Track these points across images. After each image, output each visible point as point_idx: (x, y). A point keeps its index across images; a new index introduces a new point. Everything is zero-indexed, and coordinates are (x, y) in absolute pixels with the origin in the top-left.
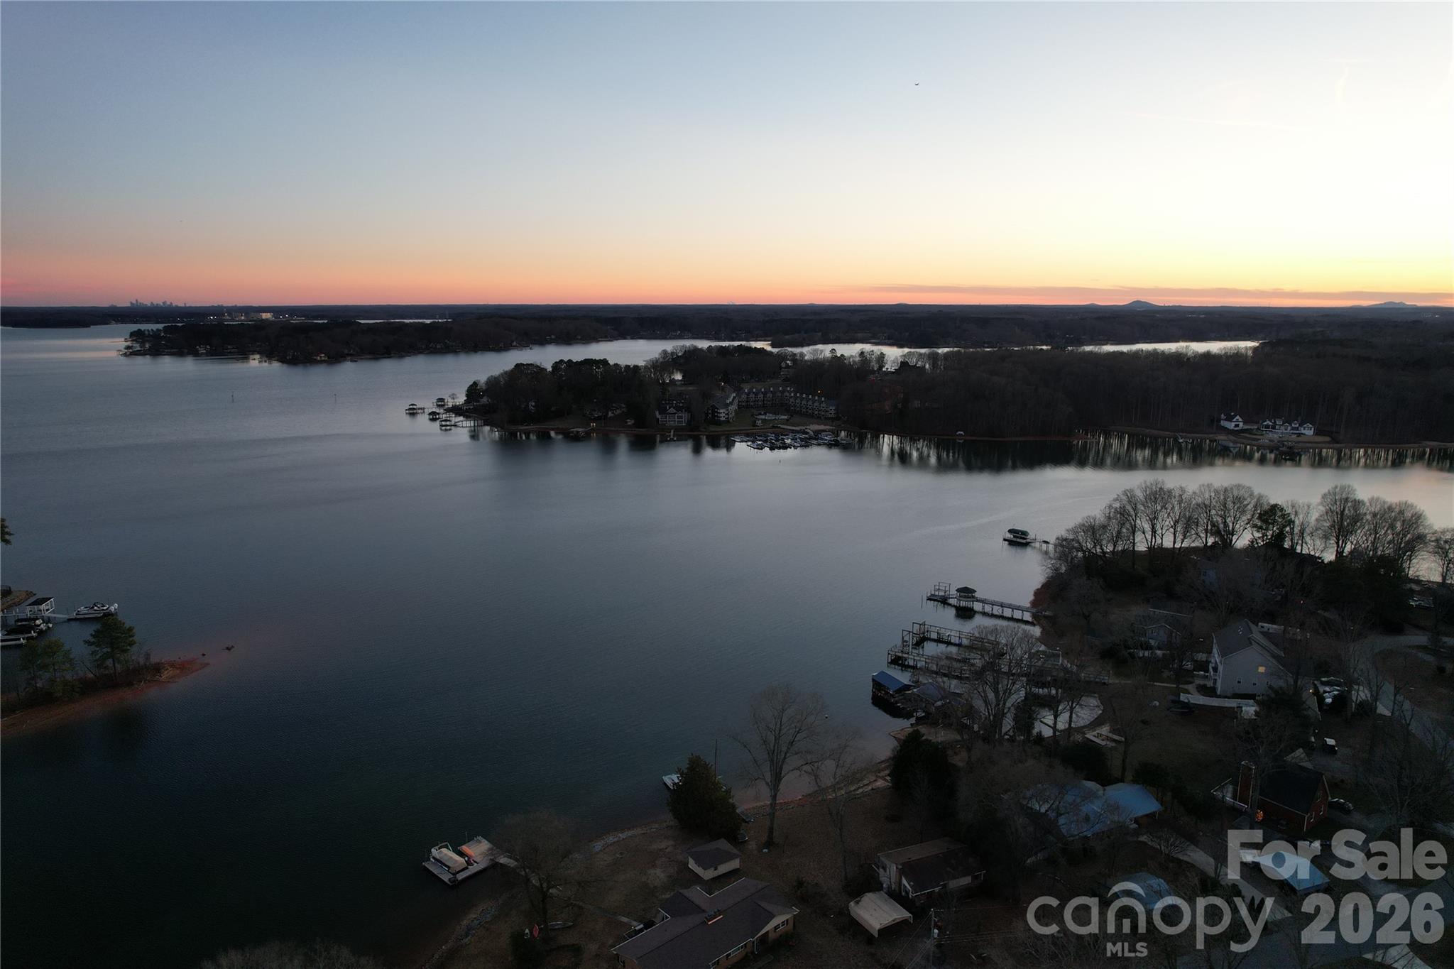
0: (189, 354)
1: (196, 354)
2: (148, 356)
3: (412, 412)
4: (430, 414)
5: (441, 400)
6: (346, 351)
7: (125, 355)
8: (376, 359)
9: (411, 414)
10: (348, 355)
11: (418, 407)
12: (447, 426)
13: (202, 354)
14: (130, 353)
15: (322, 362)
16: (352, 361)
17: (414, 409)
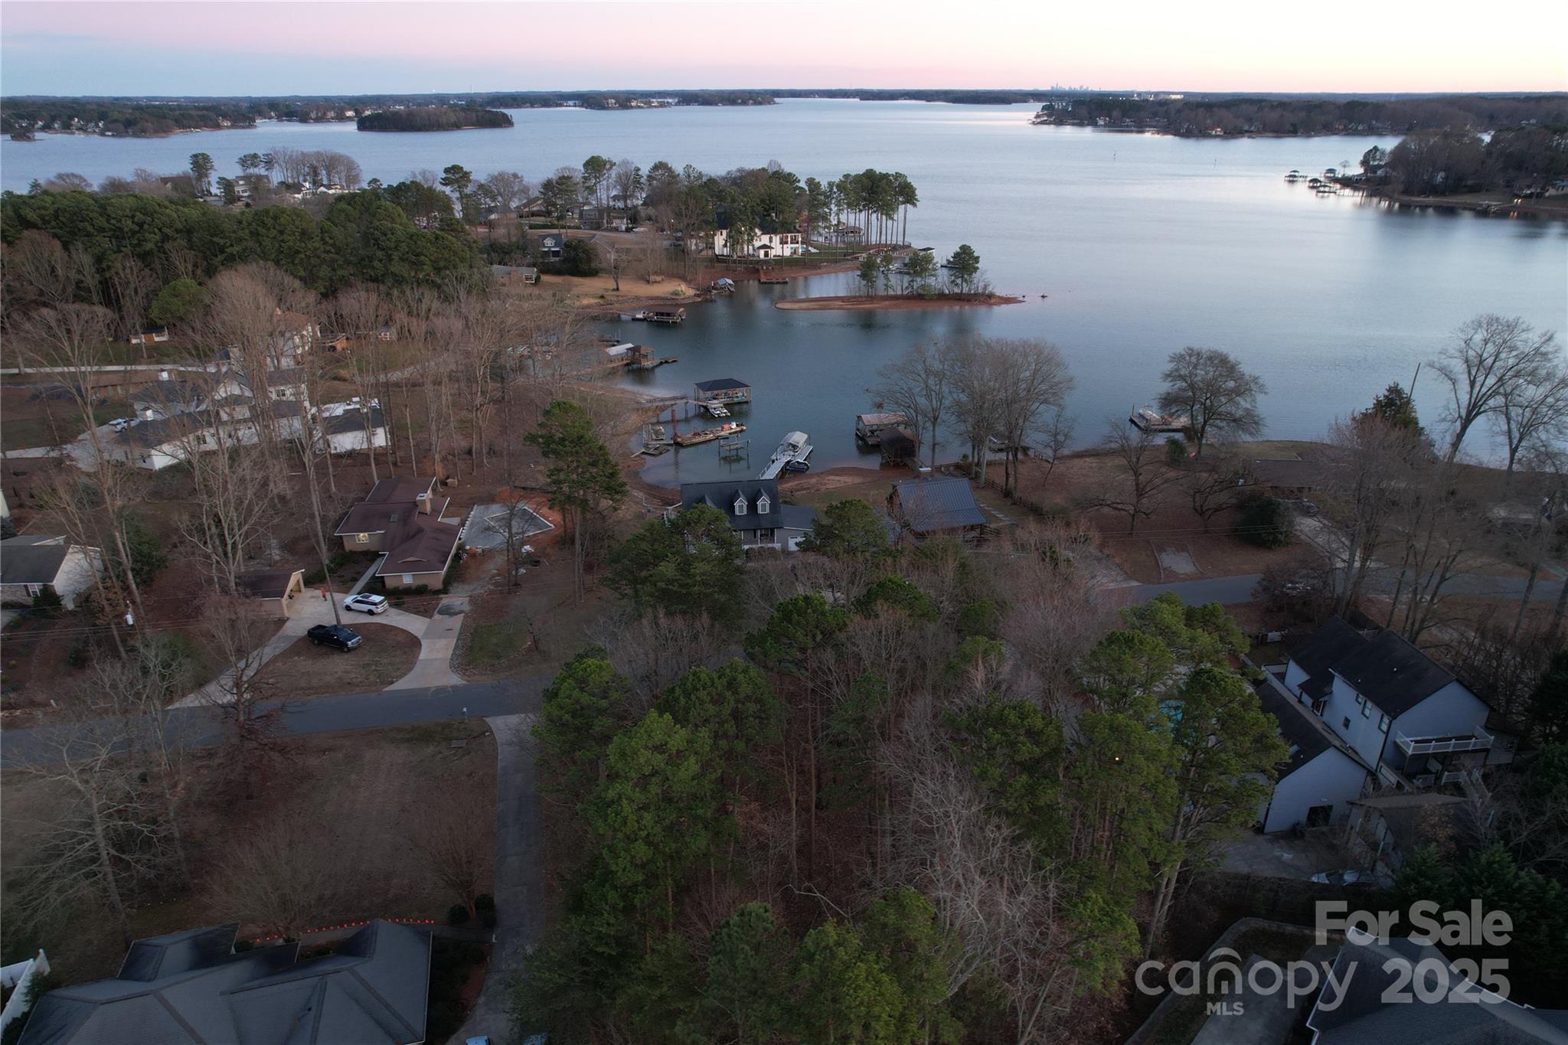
0: (1088, 125)
1: (1094, 124)
2: (1052, 126)
3: (1292, 179)
4: (1311, 181)
5: (1331, 171)
6: (1246, 128)
7: (1034, 123)
8: (1278, 137)
9: (1290, 181)
10: (1247, 131)
11: (1300, 174)
12: (1324, 192)
13: (1101, 125)
14: (1039, 121)
15: (1216, 136)
16: (1249, 137)
17: (1295, 176)
